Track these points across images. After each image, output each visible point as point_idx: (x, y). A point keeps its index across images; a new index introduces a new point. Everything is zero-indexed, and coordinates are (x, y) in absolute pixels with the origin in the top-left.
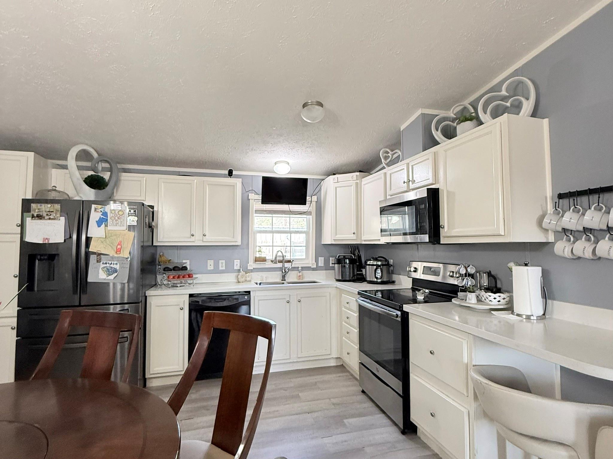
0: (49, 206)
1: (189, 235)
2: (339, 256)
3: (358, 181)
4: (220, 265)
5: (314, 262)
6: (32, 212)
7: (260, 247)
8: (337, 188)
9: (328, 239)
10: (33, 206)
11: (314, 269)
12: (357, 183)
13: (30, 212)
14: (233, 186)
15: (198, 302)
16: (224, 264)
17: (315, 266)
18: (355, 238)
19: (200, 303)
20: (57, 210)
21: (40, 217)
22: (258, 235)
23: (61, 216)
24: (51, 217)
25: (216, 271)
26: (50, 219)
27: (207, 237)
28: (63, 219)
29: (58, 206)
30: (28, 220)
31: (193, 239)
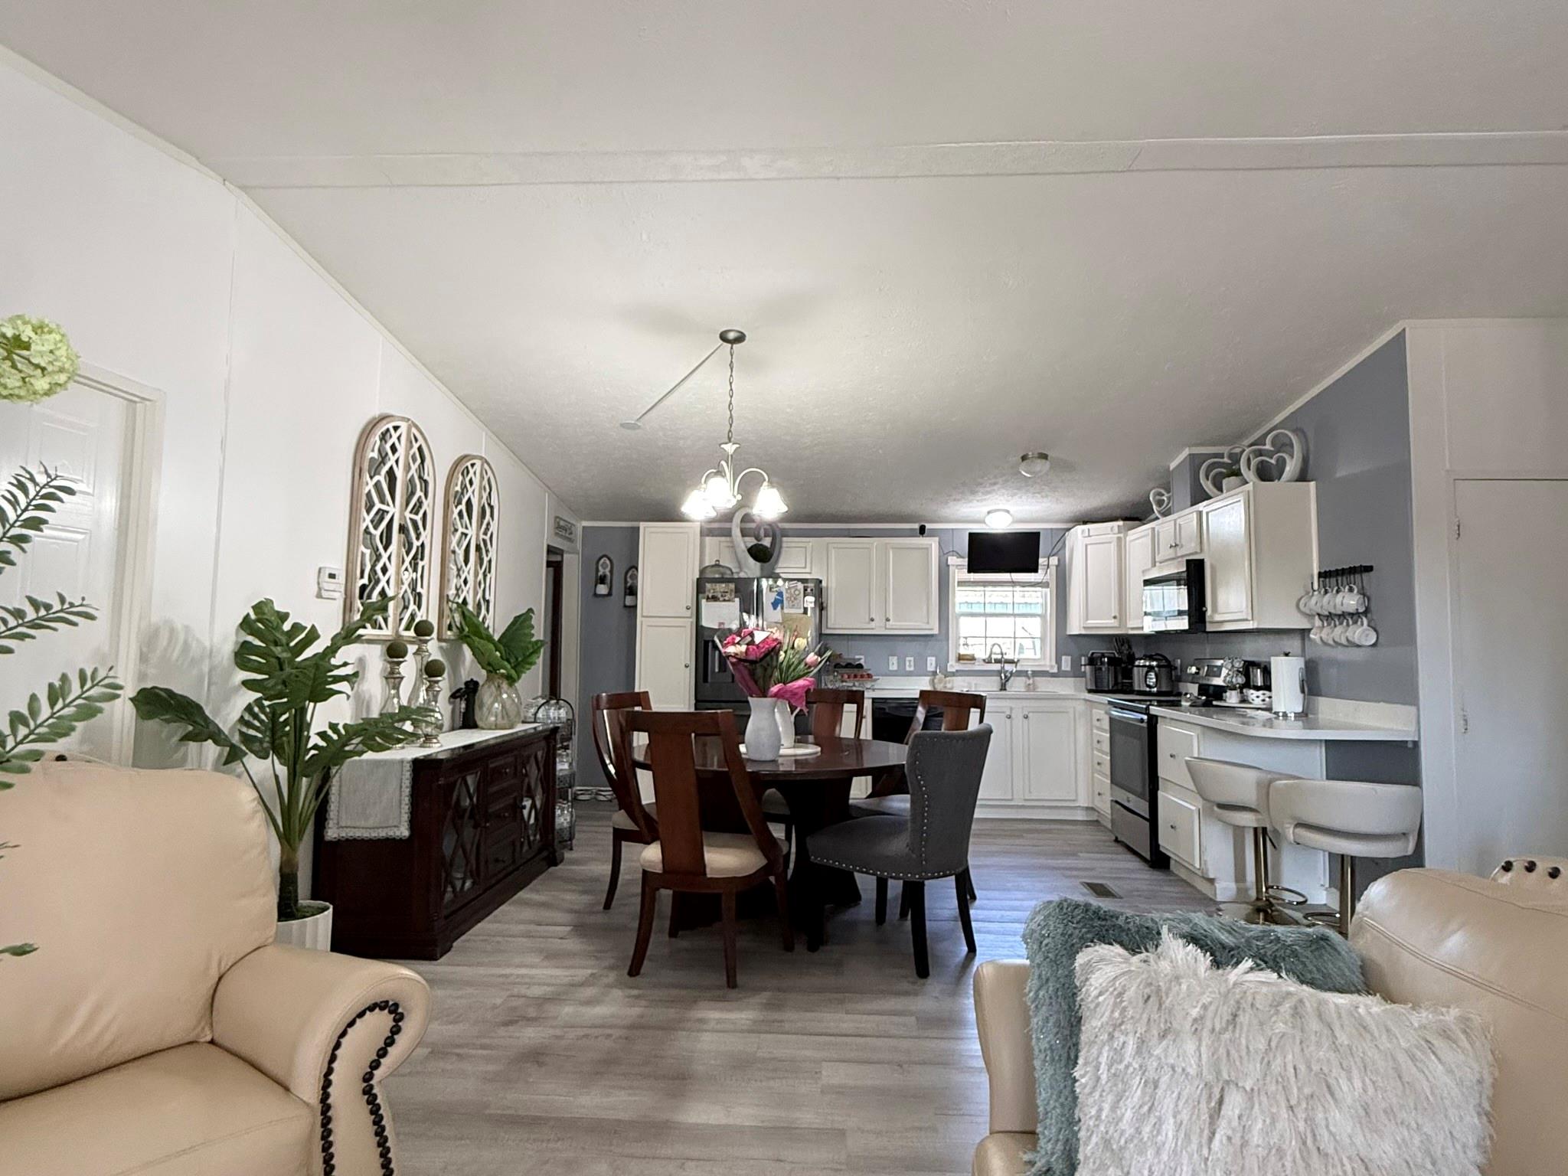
0: (724, 585)
1: (867, 620)
2: (1093, 653)
3: (1122, 535)
4: (907, 664)
5: (1054, 663)
6: (707, 593)
7: (966, 638)
8: (1089, 547)
9: (1075, 628)
10: (708, 586)
11: (1053, 675)
12: (1119, 539)
13: (704, 592)
14: (927, 550)
15: (884, 709)
16: (912, 663)
17: (1055, 670)
18: (1116, 625)
19: (887, 711)
20: (731, 590)
21: (715, 599)
22: (962, 620)
23: (736, 597)
24: (726, 598)
25: (902, 673)
26: (725, 600)
27: (891, 622)
28: (737, 600)
29: (732, 586)
30: (704, 602)
31: (873, 624)
